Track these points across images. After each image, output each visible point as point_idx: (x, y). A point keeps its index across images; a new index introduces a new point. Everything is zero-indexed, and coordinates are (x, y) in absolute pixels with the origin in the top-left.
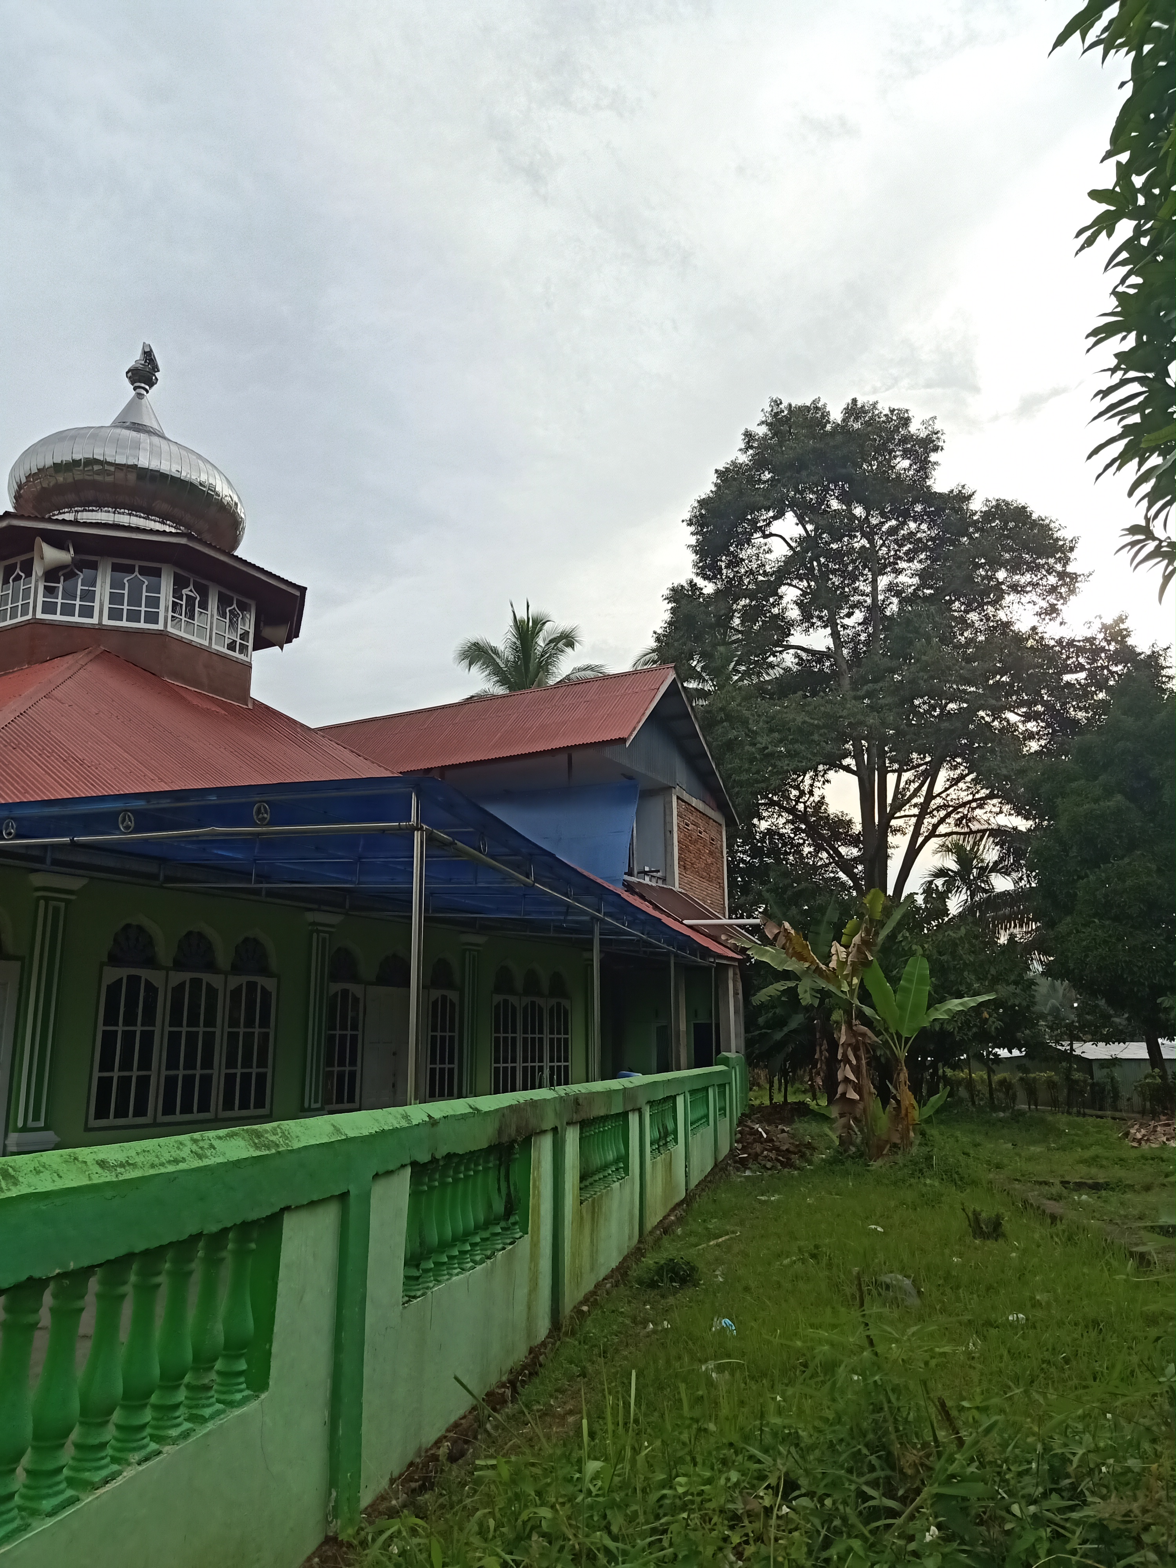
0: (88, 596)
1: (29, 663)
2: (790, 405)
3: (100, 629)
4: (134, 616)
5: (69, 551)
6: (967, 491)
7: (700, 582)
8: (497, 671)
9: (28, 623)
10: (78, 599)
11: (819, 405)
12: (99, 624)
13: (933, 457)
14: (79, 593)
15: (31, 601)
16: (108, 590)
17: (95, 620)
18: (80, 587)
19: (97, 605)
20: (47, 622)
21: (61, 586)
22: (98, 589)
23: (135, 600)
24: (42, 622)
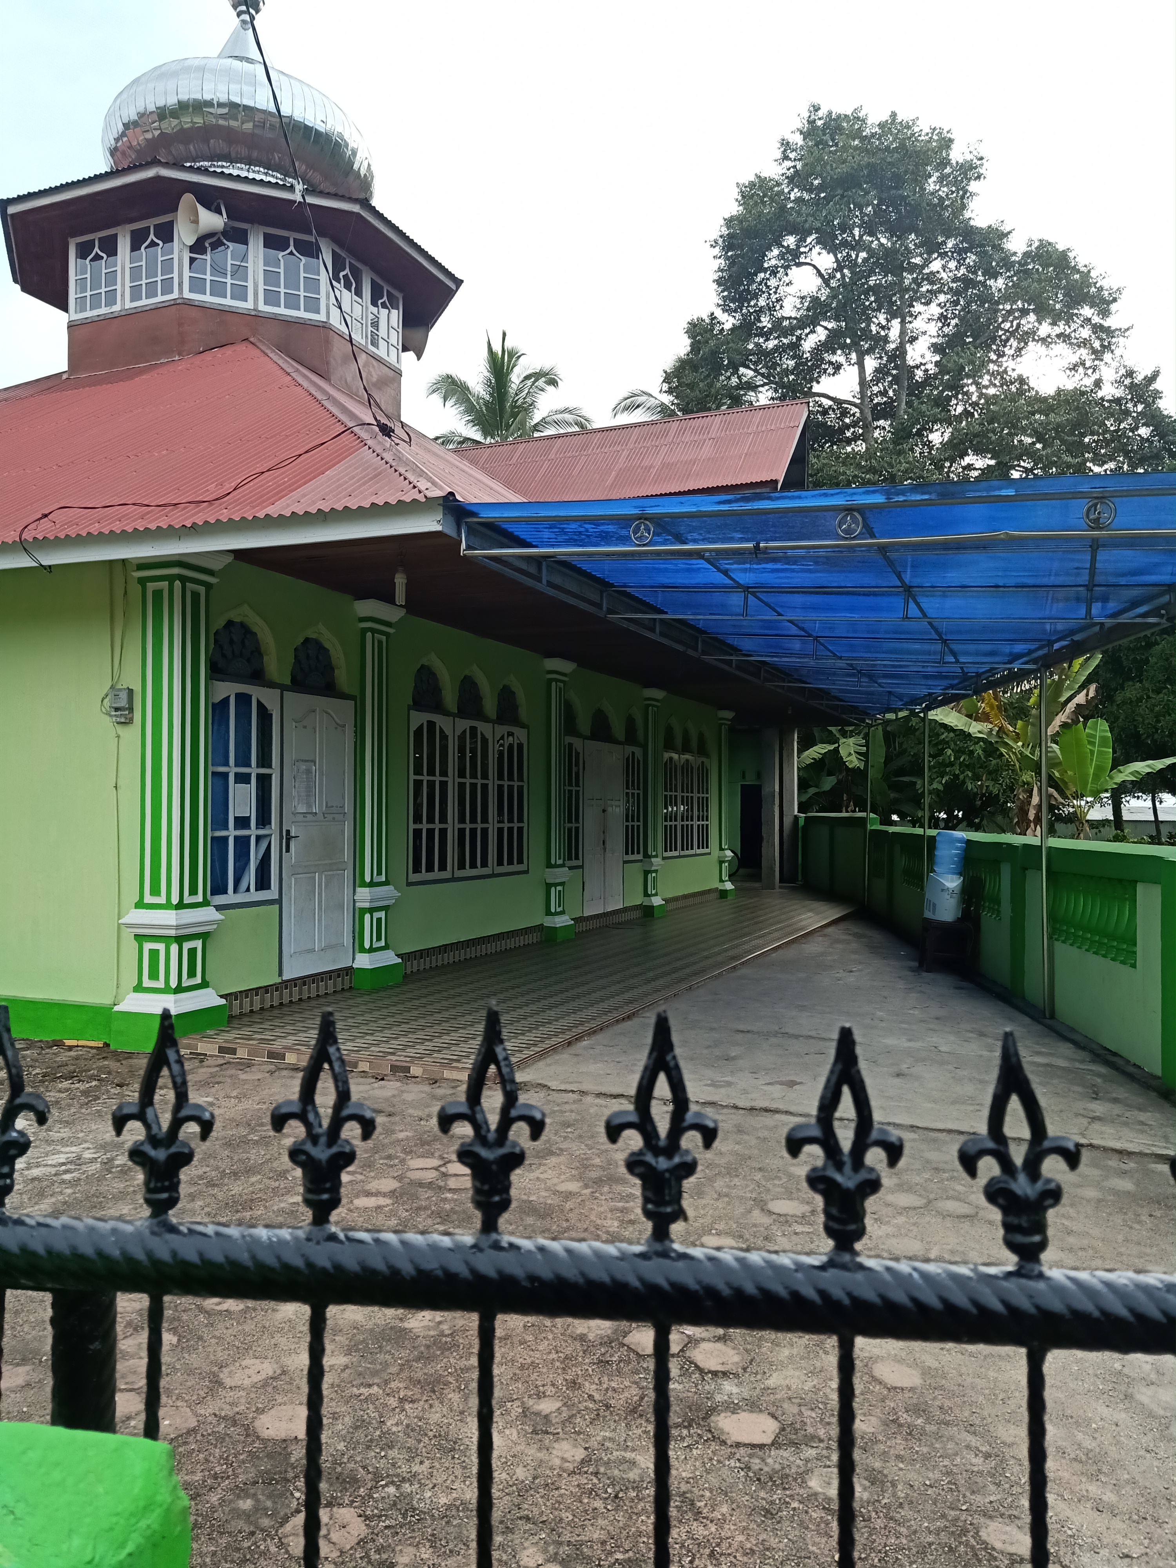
0: (240, 271)
1: (179, 355)
2: (830, 113)
3: (256, 317)
4: (292, 302)
5: (221, 214)
6: (1006, 228)
7: (722, 316)
8: (470, 409)
9: (174, 303)
10: (229, 276)
11: (861, 115)
12: (254, 310)
13: (973, 186)
14: (229, 269)
15: (175, 275)
16: (261, 267)
17: (249, 305)
18: (230, 262)
19: (250, 285)
20: (196, 303)
21: (208, 257)
22: (250, 265)
23: (292, 282)
24: (189, 303)
